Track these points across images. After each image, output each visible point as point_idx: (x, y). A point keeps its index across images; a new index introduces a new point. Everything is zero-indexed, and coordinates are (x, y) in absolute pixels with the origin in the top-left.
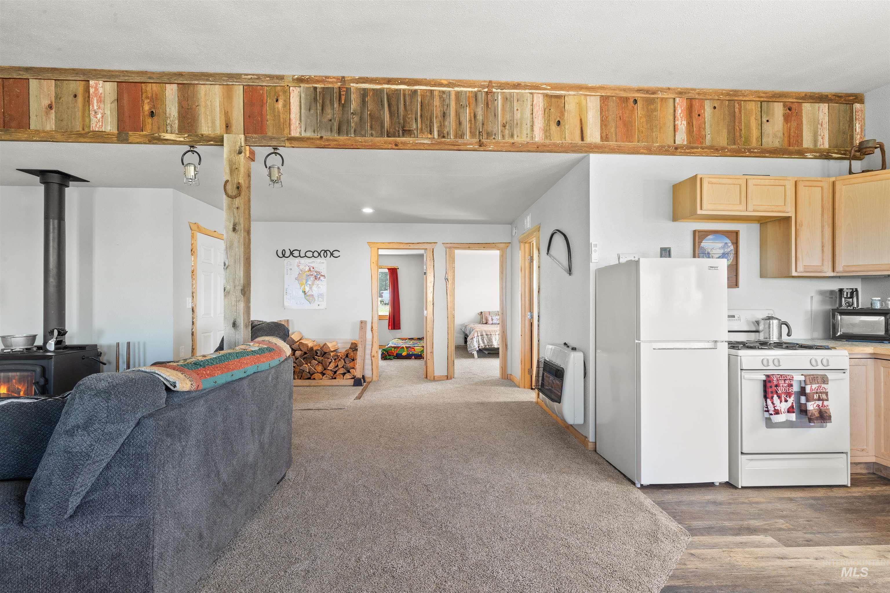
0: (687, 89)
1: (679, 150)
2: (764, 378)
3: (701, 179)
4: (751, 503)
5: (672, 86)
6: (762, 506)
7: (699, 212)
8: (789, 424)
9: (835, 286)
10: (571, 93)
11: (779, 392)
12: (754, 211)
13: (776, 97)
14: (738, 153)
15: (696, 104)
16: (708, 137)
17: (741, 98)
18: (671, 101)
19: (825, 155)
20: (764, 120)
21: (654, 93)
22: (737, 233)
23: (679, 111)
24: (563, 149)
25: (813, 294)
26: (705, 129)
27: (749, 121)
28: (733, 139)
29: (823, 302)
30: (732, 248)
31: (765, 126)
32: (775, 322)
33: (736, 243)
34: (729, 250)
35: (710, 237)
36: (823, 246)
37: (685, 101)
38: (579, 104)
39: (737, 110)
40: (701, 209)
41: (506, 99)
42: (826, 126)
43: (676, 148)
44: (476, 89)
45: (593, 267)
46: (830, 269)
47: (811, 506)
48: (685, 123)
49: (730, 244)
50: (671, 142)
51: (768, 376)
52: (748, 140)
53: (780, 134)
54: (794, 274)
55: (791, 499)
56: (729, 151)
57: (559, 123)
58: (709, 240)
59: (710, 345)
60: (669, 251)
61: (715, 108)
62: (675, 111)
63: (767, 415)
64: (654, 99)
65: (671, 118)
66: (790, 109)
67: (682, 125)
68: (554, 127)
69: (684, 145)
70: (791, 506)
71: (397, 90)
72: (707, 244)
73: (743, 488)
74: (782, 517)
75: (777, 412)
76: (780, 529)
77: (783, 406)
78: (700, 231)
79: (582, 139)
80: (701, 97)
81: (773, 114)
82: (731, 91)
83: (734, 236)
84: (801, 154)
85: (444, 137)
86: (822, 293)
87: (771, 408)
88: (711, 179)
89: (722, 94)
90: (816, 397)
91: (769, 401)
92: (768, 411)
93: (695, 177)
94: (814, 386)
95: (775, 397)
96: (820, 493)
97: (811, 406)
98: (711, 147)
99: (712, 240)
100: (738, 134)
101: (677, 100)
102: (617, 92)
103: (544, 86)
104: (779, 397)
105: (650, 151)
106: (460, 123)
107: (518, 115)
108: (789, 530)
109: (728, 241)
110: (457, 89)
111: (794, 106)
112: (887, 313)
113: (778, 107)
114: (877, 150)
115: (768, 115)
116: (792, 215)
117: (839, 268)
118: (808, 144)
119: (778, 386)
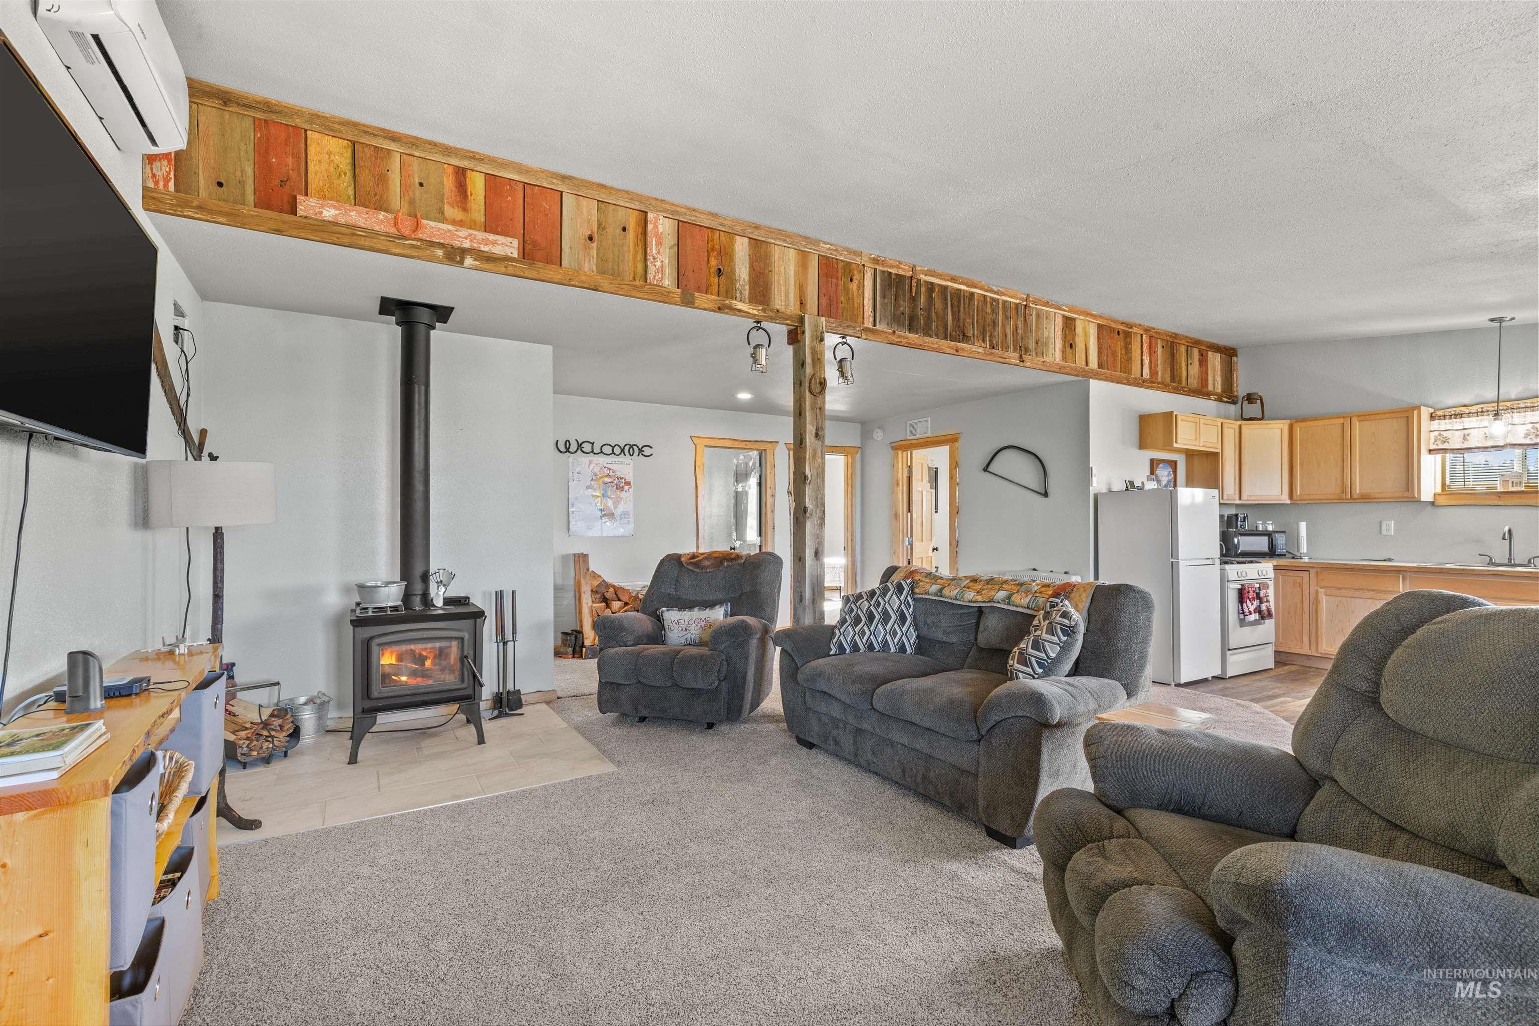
0: (1150, 327)
1: (1145, 384)
2: (1240, 587)
3: (1176, 415)
4: (1246, 685)
5: (1142, 323)
7: (1175, 445)
10: (1082, 317)
11: (1250, 597)
12: (1204, 446)
13: (1196, 342)
14: (1176, 391)
15: (1153, 342)
16: (1161, 374)
17: (1177, 340)
18: (1141, 337)
19: (1220, 400)
20: (1189, 363)
21: (1131, 328)
22: (1175, 462)
23: (1144, 347)
24: (1076, 373)
26: (1158, 365)
27: (1181, 362)
28: (1173, 379)
29: (1221, 526)
30: (1172, 476)
31: (1190, 367)
33: (1175, 472)
34: (1171, 478)
35: (1161, 465)
36: (1235, 479)
37: (1148, 337)
38: (1084, 328)
39: (1175, 351)
40: (1176, 442)
41: (1038, 315)
42: (1219, 373)
43: (1144, 382)
44: (1017, 301)
45: (1093, 490)
46: (1237, 497)
47: (1275, 681)
48: (1148, 358)
49: (1172, 473)
50: (1139, 375)
51: (1242, 585)
52: (1180, 380)
53: (1197, 377)
57: (1071, 346)
58: (1160, 468)
59: (1211, 561)
61: (1164, 347)
62: (1142, 346)
63: (1242, 616)
64: (1129, 333)
65: (1139, 352)
66: (1202, 355)
67: (1146, 360)
68: (1068, 349)
69: (1148, 380)
71: (958, 289)
72: (1160, 472)
73: (1229, 678)
78: (1156, 460)
79: (1087, 365)
80: (1157, 336)
81: (1194, 358)
83: (1173, 464)
84: (1206, 395)
85: (993, 348)
87: (1246, 610)
88: (1181, 417)
89: (1169, 336)
91: (1245, 605)
92: (1243, 613)
93: (1171, 413)
94: (1264, 591)
98: (1162, 383)
99: (1162, 468)
100: (1175, 373)
101: (1144, 336)
102: (1109, 322)
103: (1064, 307)
105: (1128, 383)
106: (1006, 336)
107: (1046, 334)
109: (1171, 470)
110: (1004, 298)
111: (1204, 354)
112: (1269, 534)
113: (1196, 352)
114: (1259, 401)
115: (1191, 359)
116: (1219, 451)
117: (1244, 497)
118: (1210, 388)
119: (1248, 592)
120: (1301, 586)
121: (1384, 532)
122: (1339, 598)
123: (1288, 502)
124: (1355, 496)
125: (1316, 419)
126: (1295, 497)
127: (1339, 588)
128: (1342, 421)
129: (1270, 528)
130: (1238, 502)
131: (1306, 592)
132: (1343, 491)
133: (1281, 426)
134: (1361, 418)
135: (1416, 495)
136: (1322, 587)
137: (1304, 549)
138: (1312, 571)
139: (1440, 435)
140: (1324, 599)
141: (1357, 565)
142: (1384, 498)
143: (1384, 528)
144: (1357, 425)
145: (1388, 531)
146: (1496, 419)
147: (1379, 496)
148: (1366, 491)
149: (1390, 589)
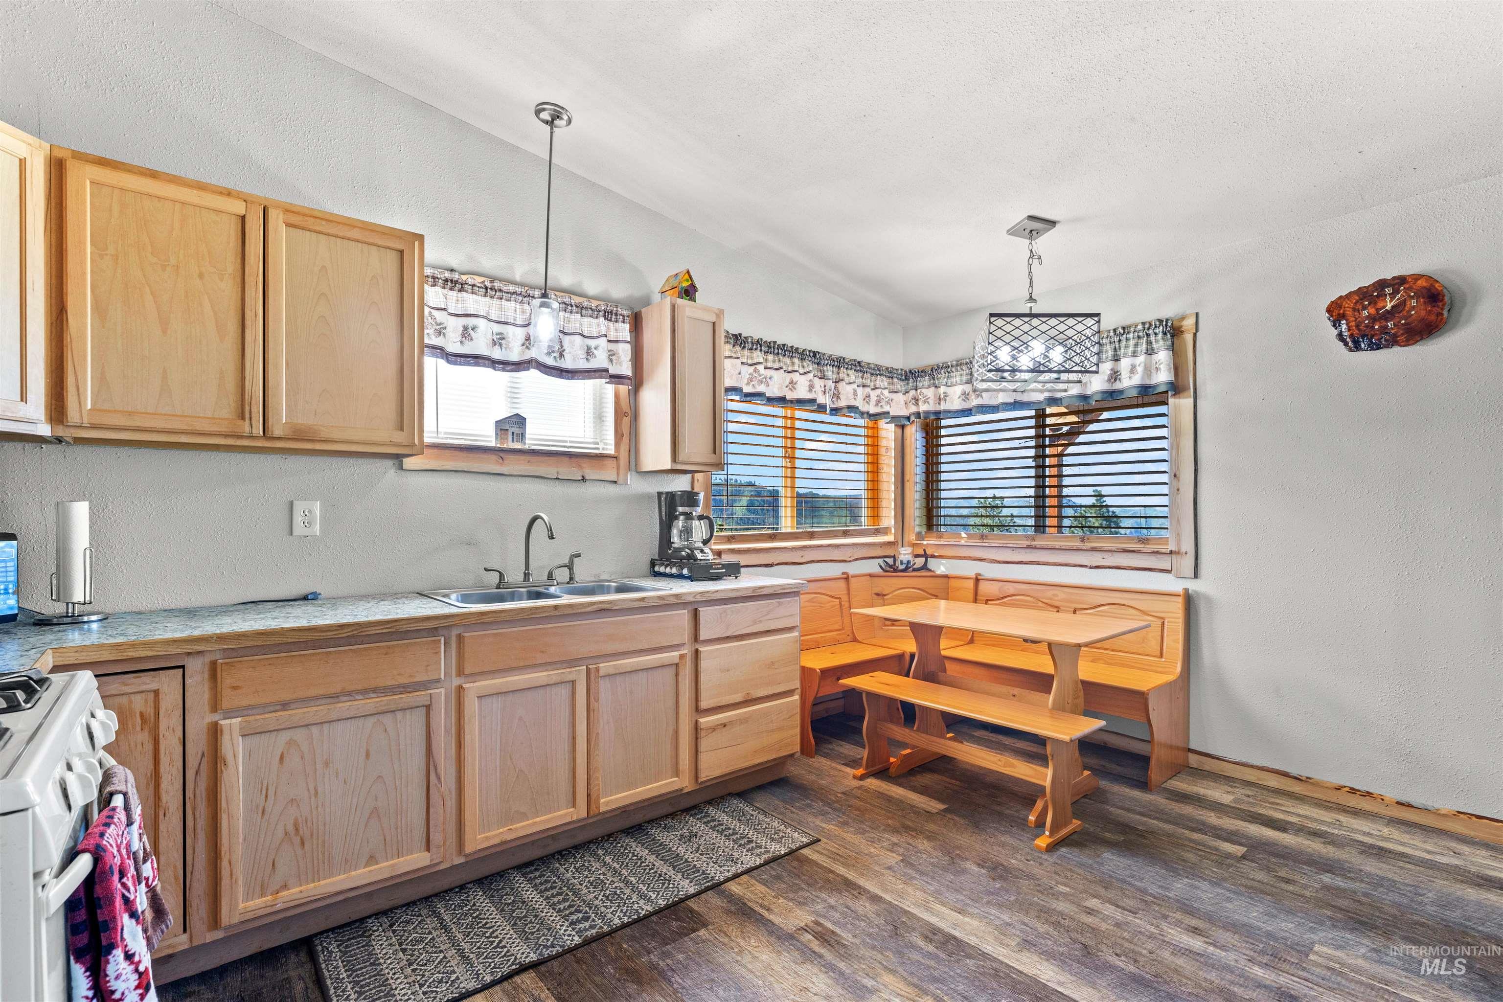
120: (151, 722)
121: (299, 529)
122: (285, 736)
124: (277, 432)
125: (155, 176)
127: (285, 706)
128: (232, 204)
131: (170, 742)
132: (241, 415)
133: (21, 149)
135: (417, 433)
136: (229, 709)
138: (196, 668)
140: (239, 750)
142: (346, 442)
143: (298, 518)
144: (281, 233)
145: (309, 524)
146: (543, 305)
147: (336, 435)
148: (304, 420)
149: (420, 677)
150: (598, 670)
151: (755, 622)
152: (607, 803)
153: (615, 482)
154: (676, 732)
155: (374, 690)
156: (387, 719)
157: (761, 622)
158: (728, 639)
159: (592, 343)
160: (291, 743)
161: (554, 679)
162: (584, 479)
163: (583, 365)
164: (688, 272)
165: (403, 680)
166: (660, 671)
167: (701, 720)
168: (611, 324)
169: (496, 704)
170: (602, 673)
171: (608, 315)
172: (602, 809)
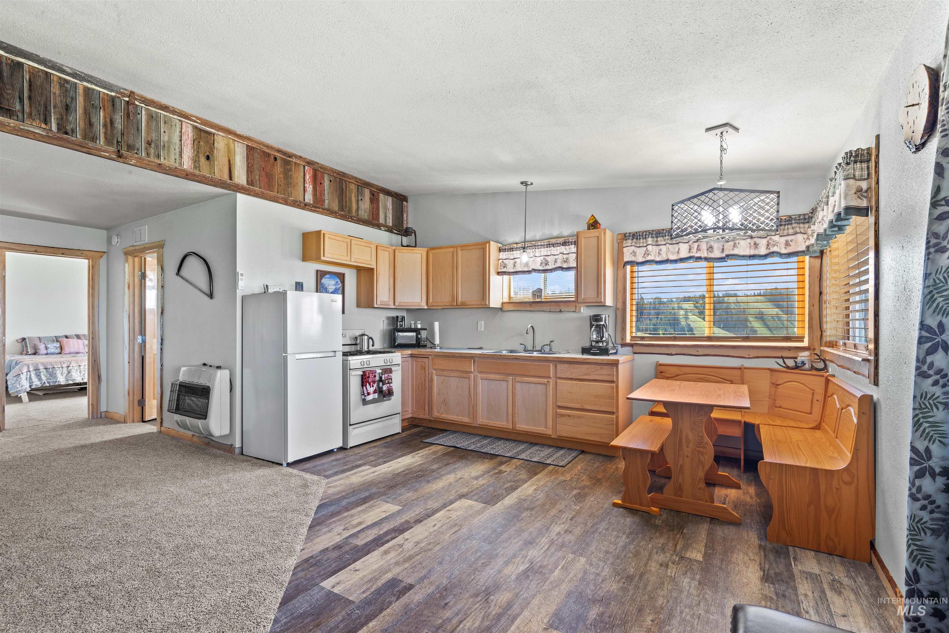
0: (313, 161)
1: (307, 207)
2: (361, 373)
3: (324, 234)
4: (355, 454)
5: (303, 155)
6: (361, 454)
7: (322, 258)
8: (374, 401)
9: (394, 314)
10: (220, 133)
11: (370, 381)
12: (355, 262)
13: (367, 185)
14: (344, 218)
15: (319, 175)
16: (326, 202)
17: (347, 179)
18: (302, 167)
20: (360, 199)
21: (290, 157)
22: (343, 275)
23: (307, 177)
24: (213, 183)
25: (384, 319)
26: (324, 195)
27: (351, 197)
28: (342, 208)
29: (389, 324)
30: (341, 285)
31: (360, 203)
32: (366, 337)
33: (343, 282)
34: (339, 286)
35: (327, 276)
36: (389, 289)
37: (312, 170)
38: (228, 145)
39: (344, 187)
40: (324, 256)
41: (151, 117)
42: (391, 211)
43: (305, 205)
44: (113, 94)
46: (393, 303)
47: (385, 447)
48: (311, 186)
49: (339, 283)
50: (302, 200)
51: (364, 372)
52: (350, 210)
53: (368, 211)
54: (376, 306)
55: (375, 447)
56: (340, 215)
57: (208, 158)
58: (327, 278)
59: (332, 354)
60: (302, 285)
61: (331, 181)
62: (304, 175)
63: (363, 397)
64: (290, 161)
65: (302, 180)
66: (373, 195)
67: (309, 188)
68: (203, 160)
69: (311, 204)
70: (376, 449)
72: (326, 281)
73: (351, 448)
74: (372, 456)
75: (369, 394)
76: (372, 461)
77: (371, 390)
78: (321, 271)
79: (231, 178)
80: (322, 170)
81: (364, 196)
82: (341, 172)
83: (341, 277)
84: (378, 226)
85: (66, 133)
86: (388, 318)
87: (366, 392)
88: (330, 236)
89: (336, 173)
90: (387, 382)
91: (364, 388)
92: (364, 394)
93: (320, 231)
94: (386, 375)
95: (368, 385)
96: (389, 440)
97: (385, 388)
98: (328, 210)
99: (329, 278)
100: (344, 204)
101: (307, 168)
102: (261, 146)
103: (194, 118)
104: (370, 385)
105: (286, 203)
106: (91, 125)
107: (165, 138)
108: (376, 460)
109: (339, 280)
110: (85, 84)
111: (375, 194)
112: (417, 331)
113: (367, 193)
114: (413, 234)
115: (361, 196)
116: (374, 267)
117: (397, 304)
118: (382, 221)
119: (369, 377)
120: (424, 369)
121: (479, 329)
122: (443, 378)
123: (426, 307)
124: (459, 304)
125: (440, 248)
126: (429, 304)
127: (443, 370)
128: (452, 249)
129: (419, 326)
130: (393, 307)
131: (427, 373)
132: (453, 301)
133: (421, 252)
134: (462, 248)
135: (487, 303)
136: (435, 369)
137: (437, 342)
138: (430, 357)
139: (503, 262)
140: (435, 378)
141: (451, 353)
142: (472, 305)
143: (479, 326)
144: (460, 252)
145: (481, 328)
146: (524, 252)
147: (470, 303)
148: (464, 300)
149: (468, 370)
150: (515, 379)
151: (586, 375)
152: (519, 427)
153: (575, 312)
154: (546, 411)
155: (458, 371)
156: (461, 379)
157: (590, 375)
158: (571, 379)
159: (557, 257)
160: (443, 379)
161: (502, 379)
162: (561, 311)
163: (554, 266)
164: (593, 215)
165: (464, 370)
166: (539, 385)
167: (558, 410)
168: (567, 247)
169: (486, 382)
170: (517, 380)
171: (565, 244)
172: (517, 429)
